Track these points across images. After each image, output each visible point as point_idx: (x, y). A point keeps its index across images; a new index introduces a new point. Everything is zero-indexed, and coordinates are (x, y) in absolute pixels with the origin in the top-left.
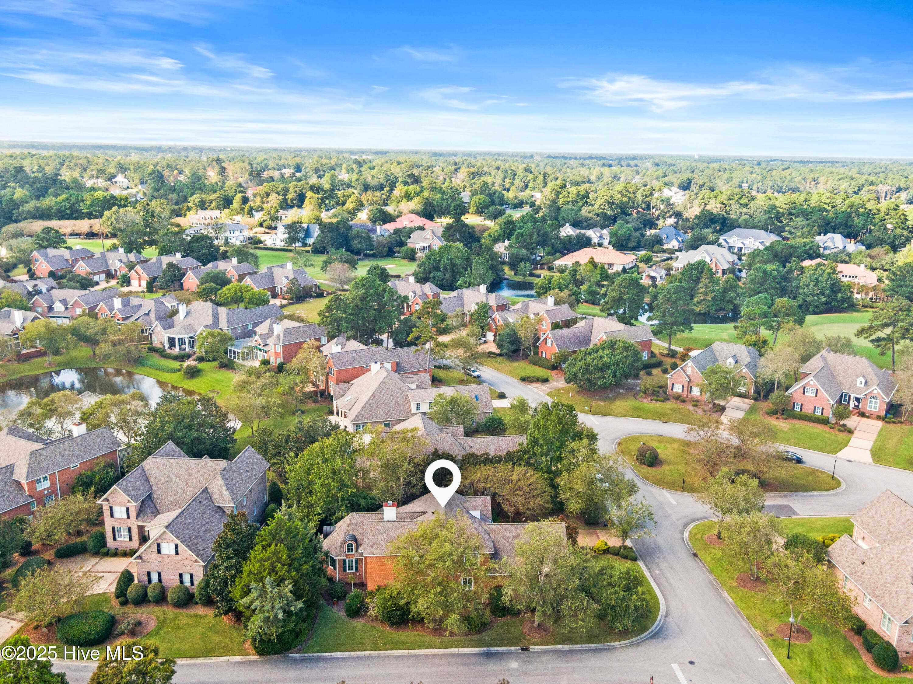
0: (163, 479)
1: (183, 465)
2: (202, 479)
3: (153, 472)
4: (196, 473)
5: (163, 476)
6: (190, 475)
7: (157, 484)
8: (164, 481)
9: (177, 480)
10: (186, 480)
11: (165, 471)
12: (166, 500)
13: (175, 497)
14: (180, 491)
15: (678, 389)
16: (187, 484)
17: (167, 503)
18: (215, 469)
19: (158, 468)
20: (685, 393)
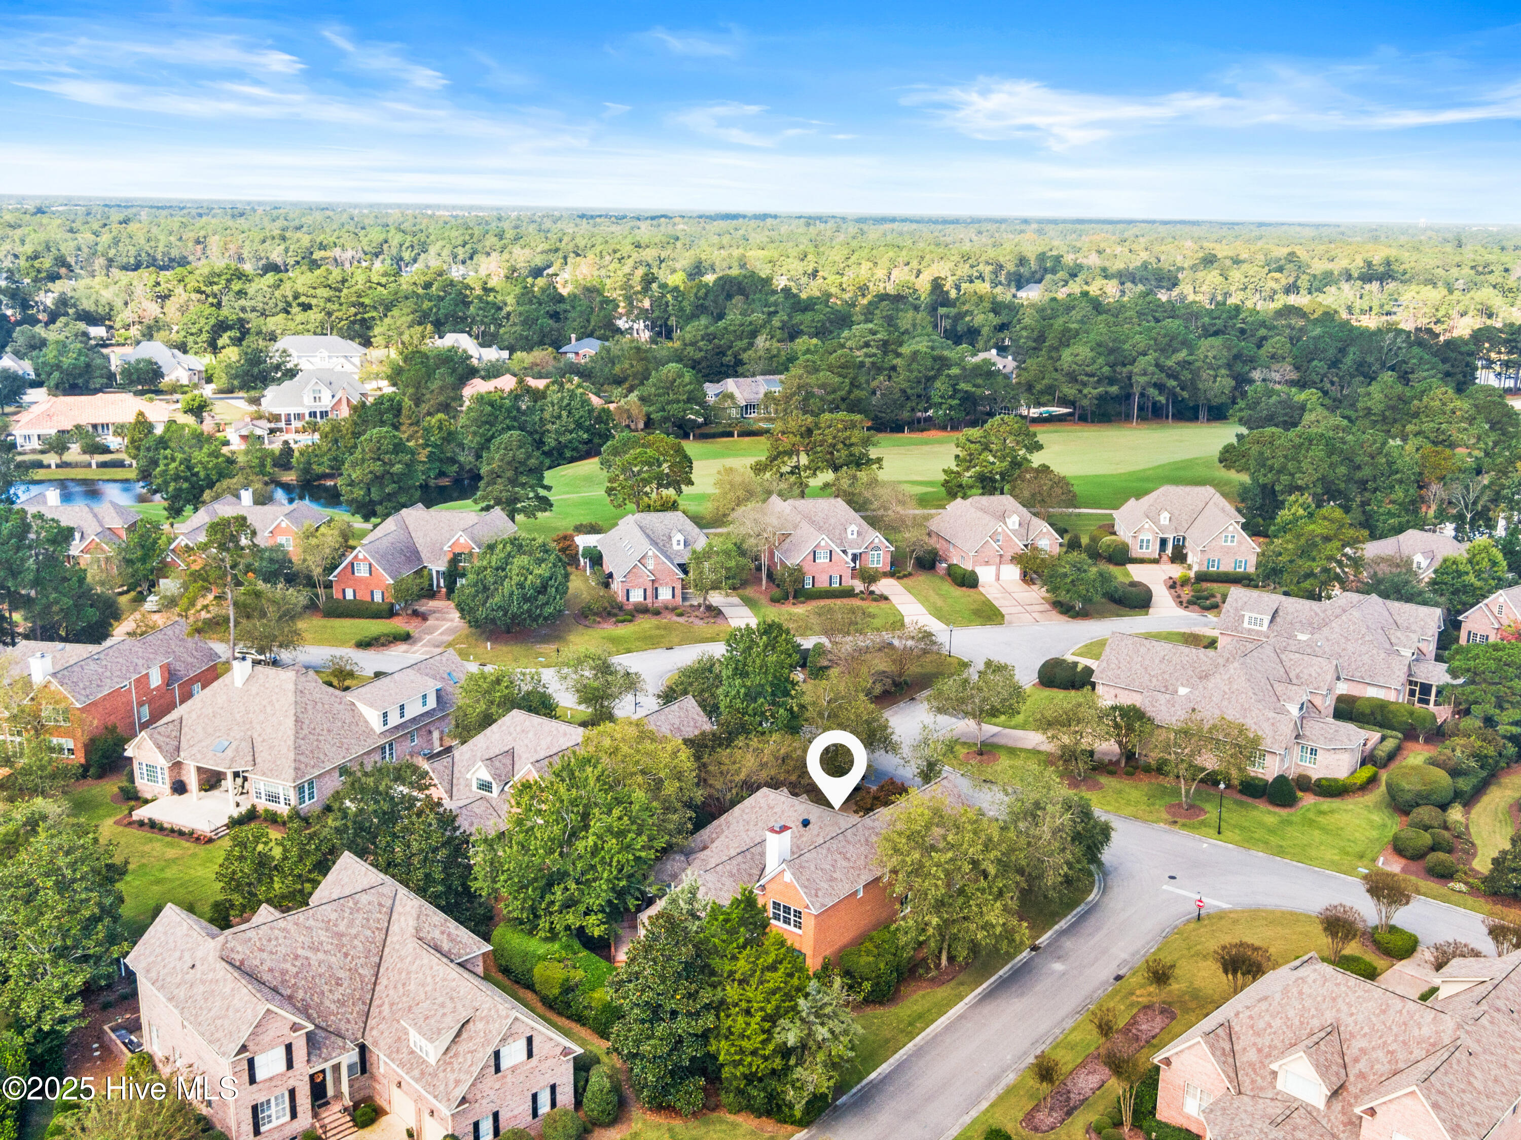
0: (288, 966)
1: (311, 922)
2: (368, 933)
3: (257, 962)
4: (348, 927)
5: (285, 960)
6: (340, 935)
7: (283, 982)
8: (295, 970)
9: (321, 955)
10: (340, 946)
11: (282, 950)
12: (327, 1003)
13: (341, 990)
14: (341, 974)
15: (637, 596)
16: (346, 955)
17: (333, 1007)
18: (380, 905)
19: (261, 950)
20: (649, 600)
